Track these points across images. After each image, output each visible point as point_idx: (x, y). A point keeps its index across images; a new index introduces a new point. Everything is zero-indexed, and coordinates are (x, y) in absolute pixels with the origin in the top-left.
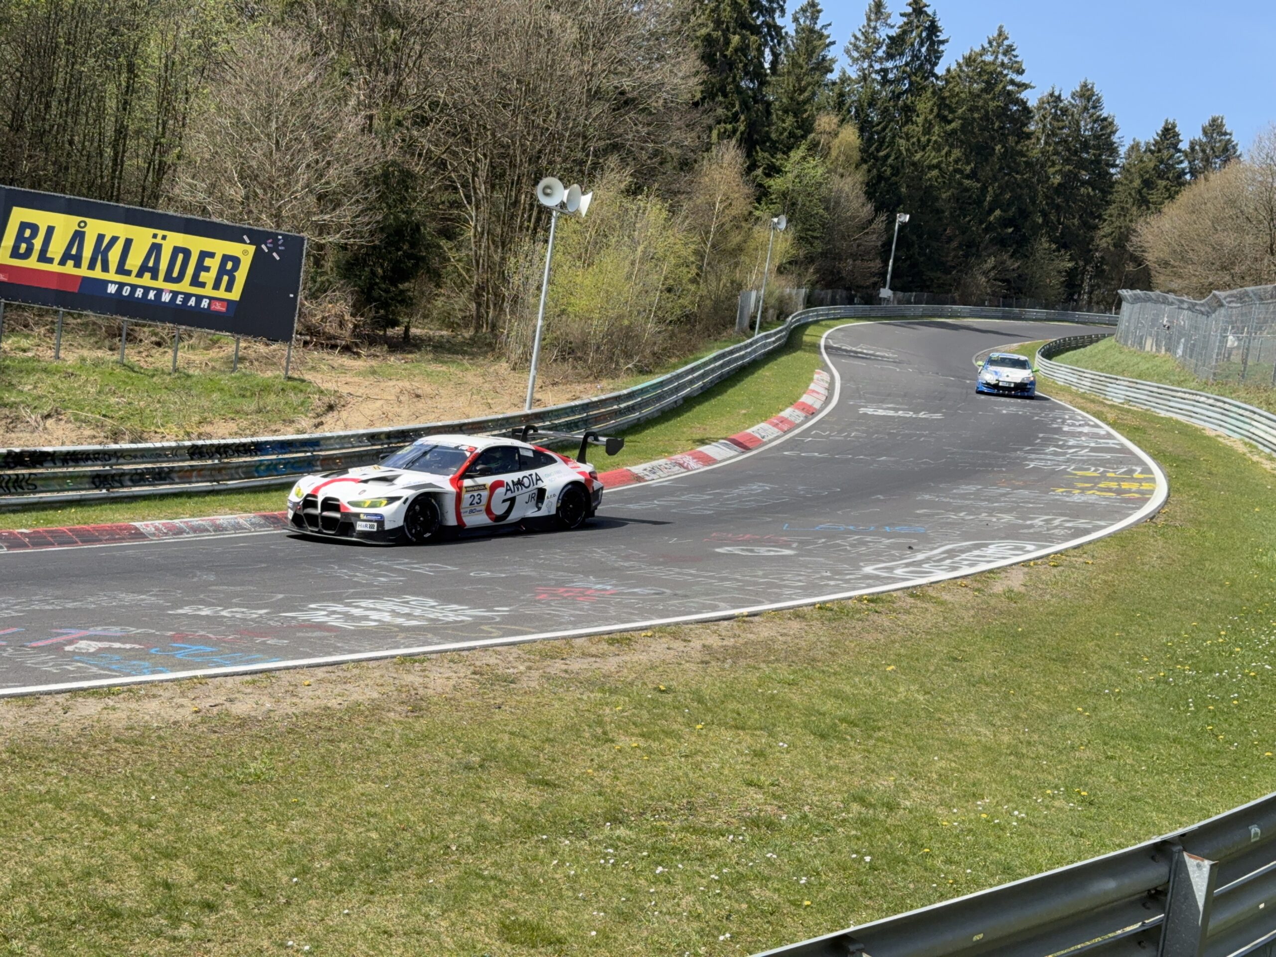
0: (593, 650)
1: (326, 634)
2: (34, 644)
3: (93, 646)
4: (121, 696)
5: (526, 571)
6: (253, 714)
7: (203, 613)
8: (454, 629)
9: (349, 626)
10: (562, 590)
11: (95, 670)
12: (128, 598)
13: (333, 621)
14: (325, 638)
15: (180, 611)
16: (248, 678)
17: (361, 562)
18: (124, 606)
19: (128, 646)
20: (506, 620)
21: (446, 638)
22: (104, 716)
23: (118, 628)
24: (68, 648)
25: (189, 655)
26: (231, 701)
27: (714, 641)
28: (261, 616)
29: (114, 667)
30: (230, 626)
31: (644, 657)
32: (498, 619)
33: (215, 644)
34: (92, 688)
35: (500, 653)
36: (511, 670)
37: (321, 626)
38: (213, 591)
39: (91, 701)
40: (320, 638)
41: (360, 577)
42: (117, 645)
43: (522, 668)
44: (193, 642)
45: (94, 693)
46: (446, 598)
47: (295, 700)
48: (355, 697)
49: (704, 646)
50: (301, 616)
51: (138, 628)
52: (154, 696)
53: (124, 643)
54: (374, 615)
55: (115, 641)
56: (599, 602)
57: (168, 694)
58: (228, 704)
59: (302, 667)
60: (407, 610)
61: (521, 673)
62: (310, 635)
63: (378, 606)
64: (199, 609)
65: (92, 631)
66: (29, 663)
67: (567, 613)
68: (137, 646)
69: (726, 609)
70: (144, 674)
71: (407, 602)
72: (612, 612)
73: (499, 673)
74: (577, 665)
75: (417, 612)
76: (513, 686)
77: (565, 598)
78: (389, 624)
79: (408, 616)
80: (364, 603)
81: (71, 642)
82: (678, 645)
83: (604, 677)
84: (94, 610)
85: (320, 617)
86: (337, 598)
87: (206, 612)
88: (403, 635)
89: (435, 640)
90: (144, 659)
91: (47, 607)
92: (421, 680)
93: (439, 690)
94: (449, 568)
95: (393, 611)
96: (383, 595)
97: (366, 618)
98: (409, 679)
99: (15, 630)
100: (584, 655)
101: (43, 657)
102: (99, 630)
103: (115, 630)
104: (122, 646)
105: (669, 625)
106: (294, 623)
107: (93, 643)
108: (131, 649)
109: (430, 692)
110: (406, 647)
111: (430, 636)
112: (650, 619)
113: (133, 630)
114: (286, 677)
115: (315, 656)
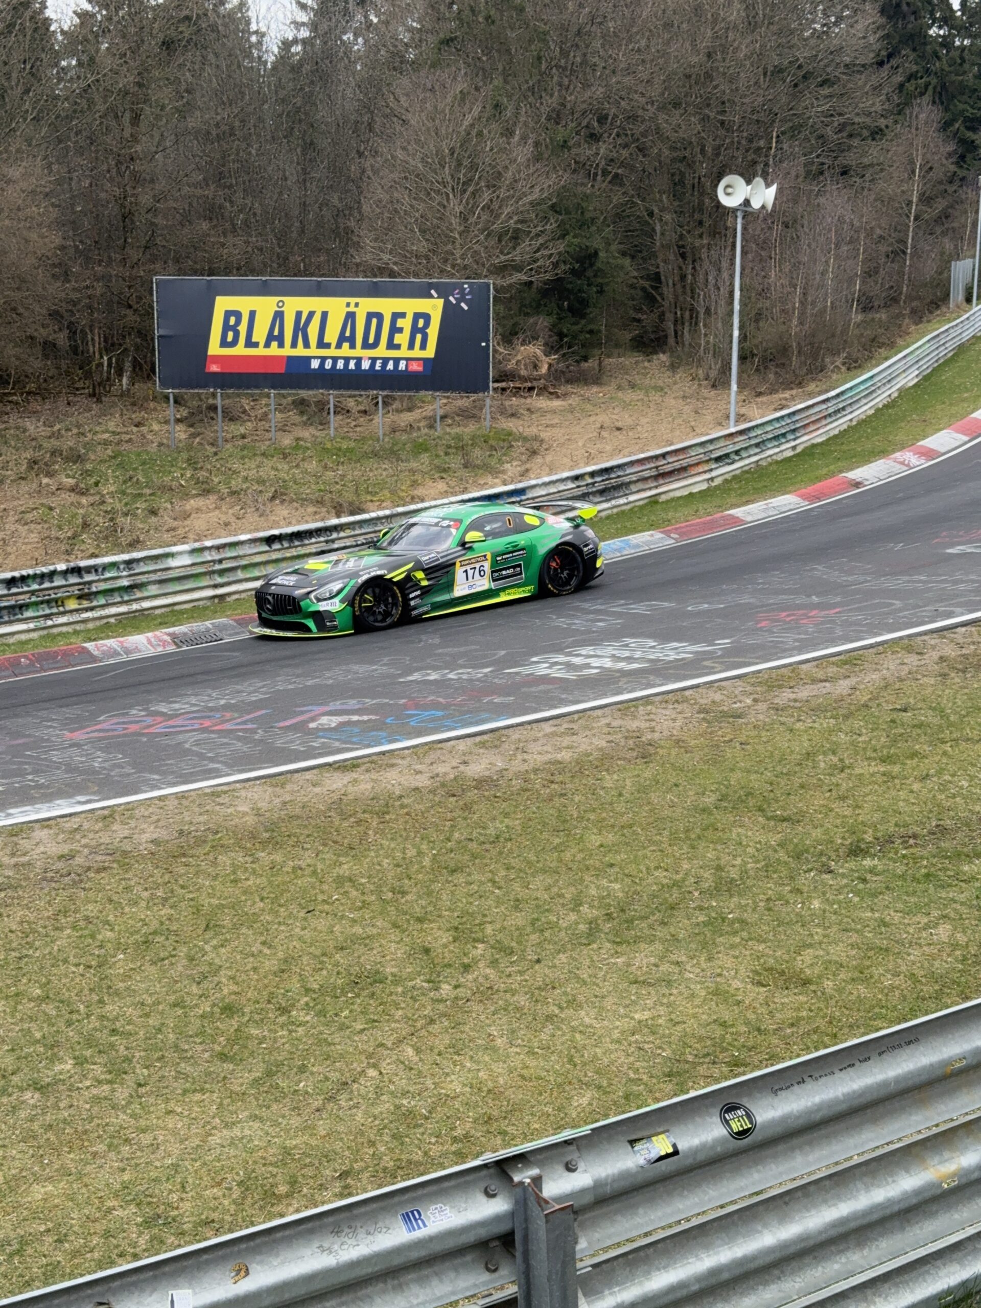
0: (820, 675)
1: (551, 687)
2: (282, 724)
3: (333, 721)
4: (363, 768)
5: (746, 599)
6: (487, 773)
7: (432, 678)
8: (675, 668)
9: (571, 676)
10: (784, 614)
11: (337, 744)
12: (361, 669)
13: (557, 673)
14: (549, 691)
15: (410, 678)
16: (478, 739)
17: (577, 609)
18: (359, 679)
19: (365, 718)
20: (727, 652)
21: (668, 679)
22: (350, 789)
23: (355, 702)
24: (312, 725)
25: (422, 722)
26: (465, 763)
27: (950, 651)
28: (486, 675)
29: (354, 740)
30: (457, 689)
31: (875, 676)
32: (720, 653)
33: (445, 707)
34: (335, 762)
35: (724, 688)
36: (738, 705)
37: (545, 679)
38: (439, 655)
39: (337, 775)
40: (546, 692)
41: (578, 623)
42: (355, 718)
43: (749, 701)
44: (425, 708)
45: (339, 768)
46: (664, 637)
47: (526, 756)
48: (584, 747)
49: (942, 659)
50: (525, 670)
51: (373, 699)
52: (393, 765)
53: (360, 715)
54: (595, 662)
55: (353, 714)
56: (822, 623)
57: (405, 762)
58: (462, 768)
59: (530, 723)
60: (627, 654)
61: (749, 707)
62: (533, 689)
63: (599, 653)
64: (428, 674)
65: (332, 706)
66: (279, 743)
67: (790, 638)
68: (373, 717)
69: (962, 614)
70: (381, 744)
71: (627, 645)
72: (839, 632)
73: (726, 709)
74: (804, 693)
75: (638, 655)
76: (741, 721)
77: (789, 622)
78: (610, 670)
79: (629, 659)
80: (584, 651)
81: (313, 719)
82: (912, 660)
83: (835, 701)
84: (332, 685)
85: (542, 670)
86: (559, 650)
87: (434, 676)
88: (625, 680)
89: (658, 681)
90: (381, 729)
91: (290, 687)
92: (647, 725)
93: (666, 733)
94: (666, 604)
95: (613, 656)
96: (602, 640)
97: (588, 666)
98: (634, 725)
99: (264, 712)
100: (814, 681)
101: (291, 736)
102: (336, 705)
103: (352, 703)
104: (361, 718)
105: (901, 638)
106: (518, 678)
107: (334, 718)
108: (369, 721)
109: (657, 736)
110: (630, 692)
111: (652, 678)
112: (880, 635)
113: (369, 701)
114: (515, 735)
115: (541, 711)
